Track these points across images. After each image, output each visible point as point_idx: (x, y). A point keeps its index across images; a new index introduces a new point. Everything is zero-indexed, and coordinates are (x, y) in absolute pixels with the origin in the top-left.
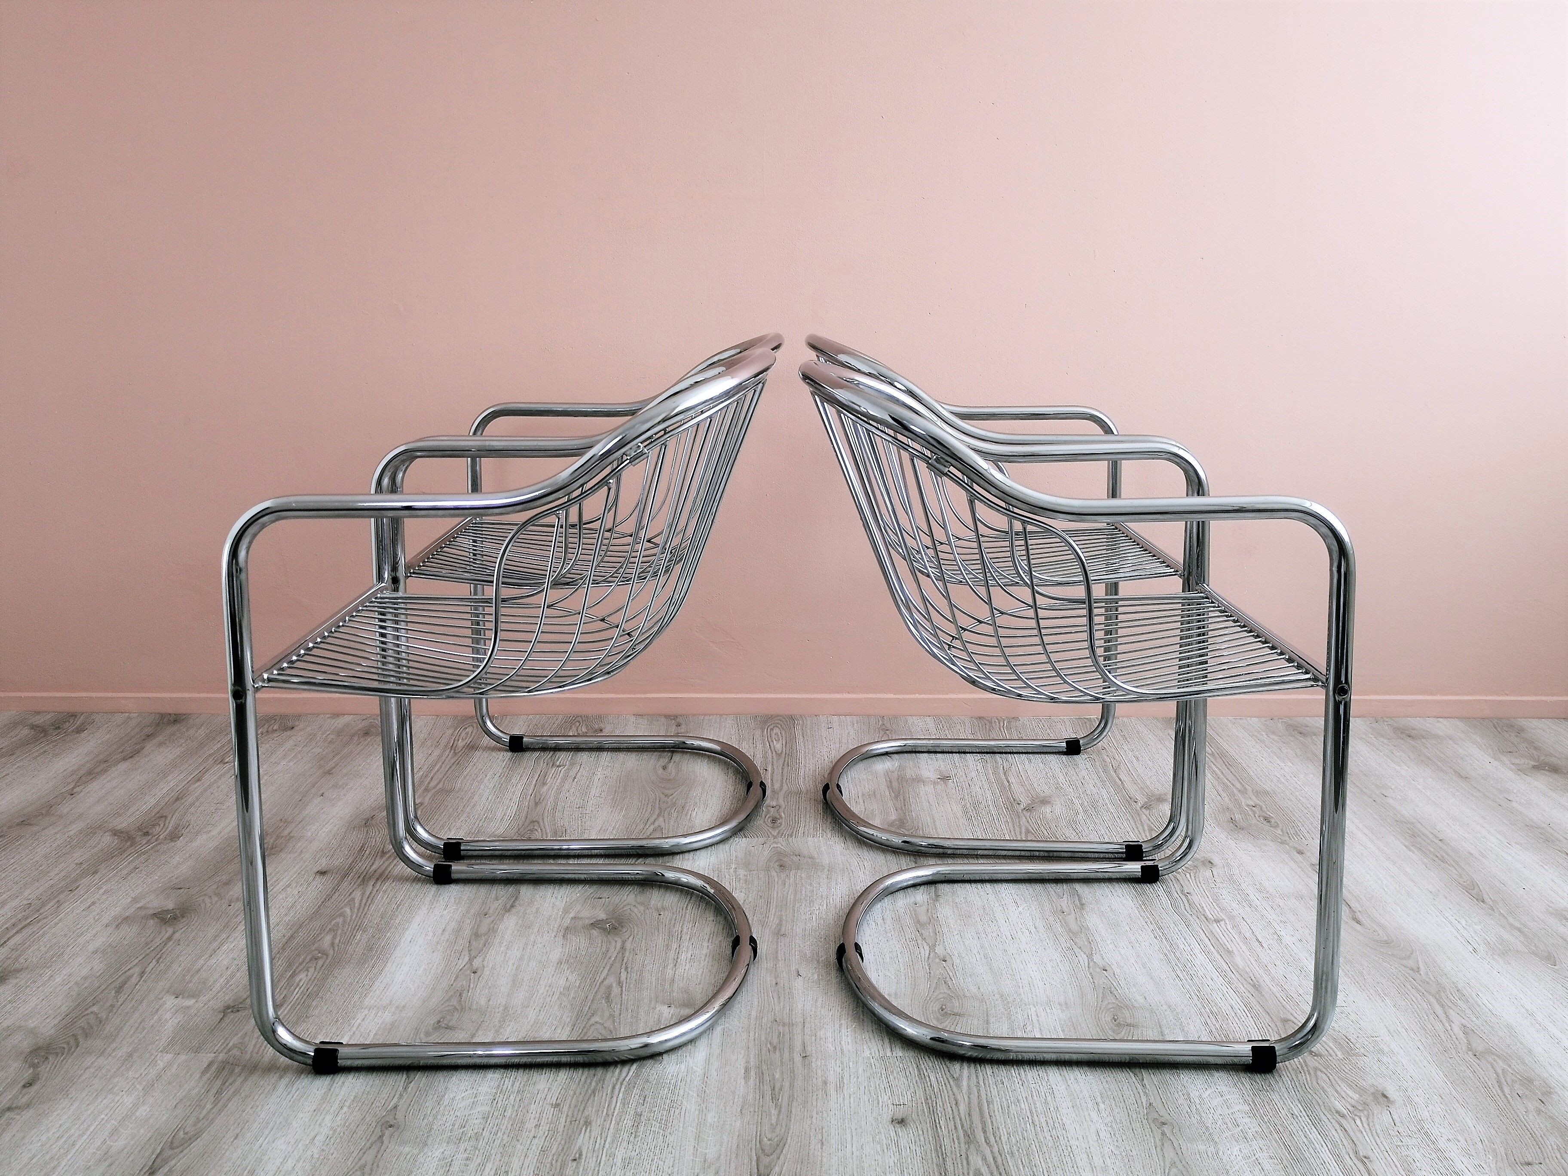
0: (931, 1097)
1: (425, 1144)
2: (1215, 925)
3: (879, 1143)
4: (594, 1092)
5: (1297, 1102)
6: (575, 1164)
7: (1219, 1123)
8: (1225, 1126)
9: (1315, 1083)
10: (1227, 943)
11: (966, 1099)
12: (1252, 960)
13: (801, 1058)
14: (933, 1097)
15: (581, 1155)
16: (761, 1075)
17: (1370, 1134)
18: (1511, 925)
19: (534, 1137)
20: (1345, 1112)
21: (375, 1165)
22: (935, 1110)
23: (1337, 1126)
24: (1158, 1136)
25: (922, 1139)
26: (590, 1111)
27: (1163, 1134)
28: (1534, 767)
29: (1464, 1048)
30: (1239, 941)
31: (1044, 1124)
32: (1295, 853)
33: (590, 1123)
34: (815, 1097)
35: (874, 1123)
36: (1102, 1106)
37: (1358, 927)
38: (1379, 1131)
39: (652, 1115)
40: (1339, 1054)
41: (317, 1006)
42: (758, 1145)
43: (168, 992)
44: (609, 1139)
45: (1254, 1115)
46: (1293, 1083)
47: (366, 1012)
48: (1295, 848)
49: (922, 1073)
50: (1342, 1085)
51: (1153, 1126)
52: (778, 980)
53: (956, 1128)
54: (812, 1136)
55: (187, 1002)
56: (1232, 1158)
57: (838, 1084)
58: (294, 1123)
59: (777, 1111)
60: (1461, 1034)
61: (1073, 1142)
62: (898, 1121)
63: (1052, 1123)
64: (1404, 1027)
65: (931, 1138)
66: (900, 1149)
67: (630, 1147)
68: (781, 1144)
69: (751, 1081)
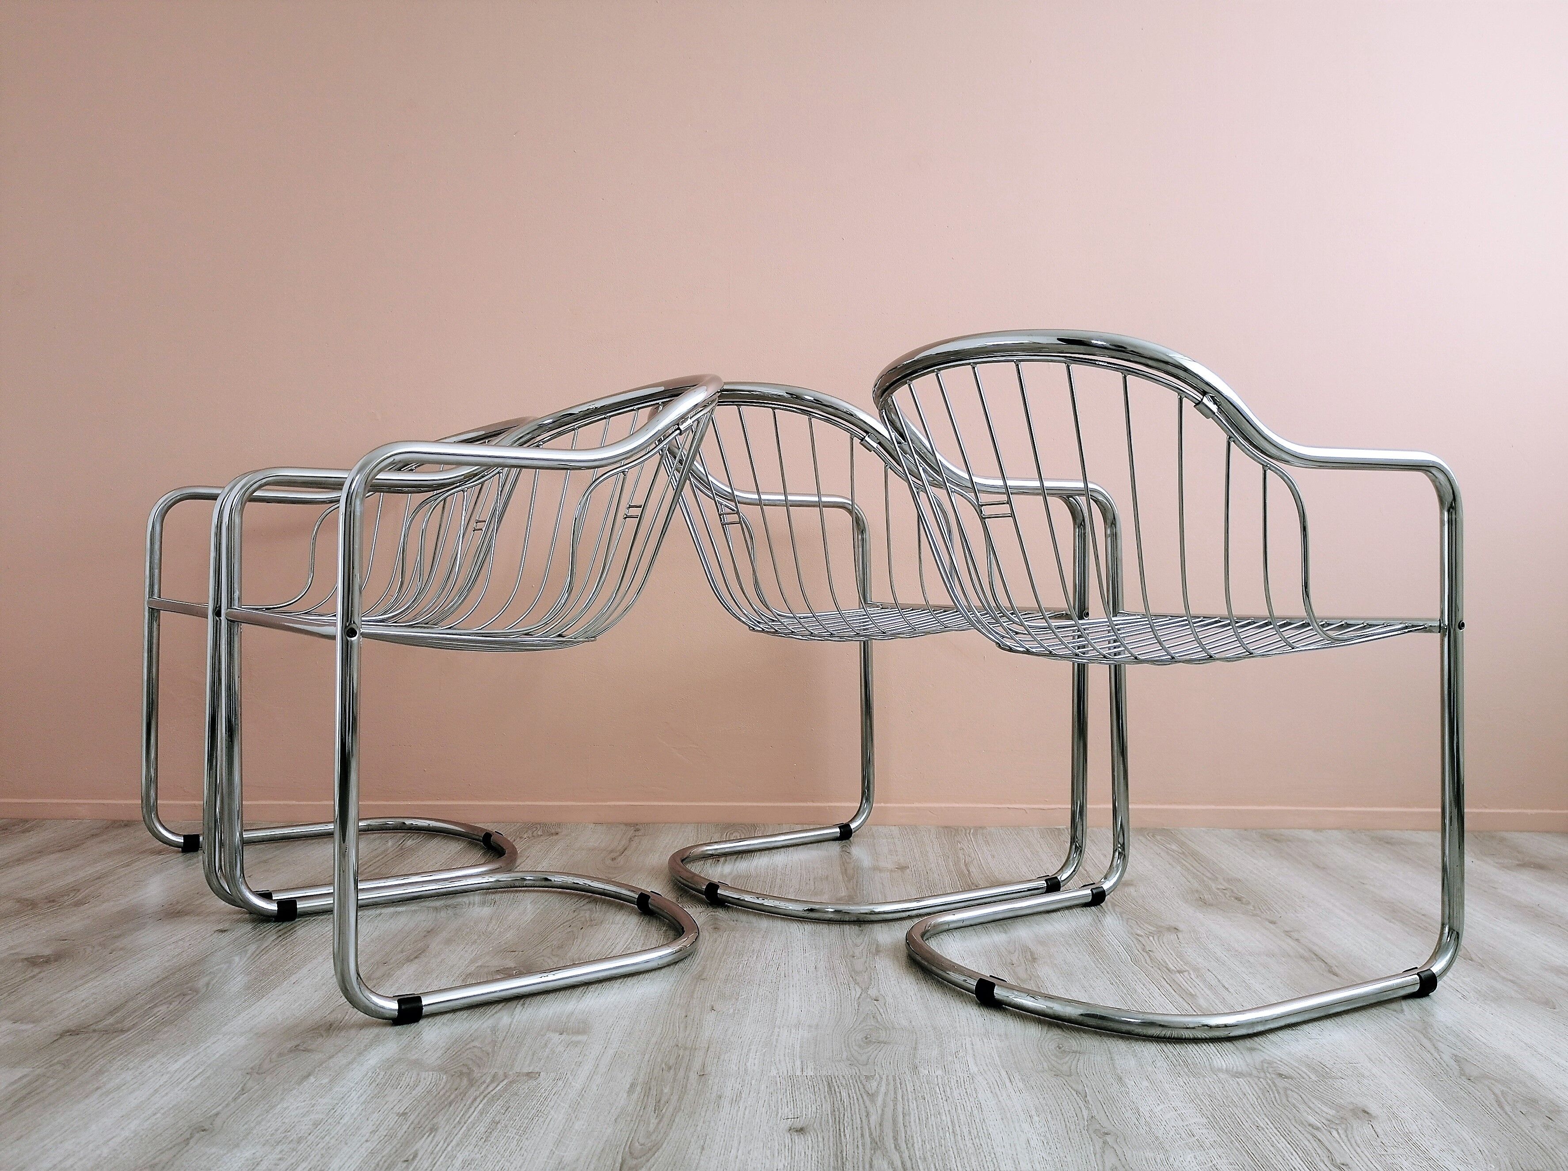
0: (839, 1110)
1: (237, 1147)
2: (1178, 975)
3: (770, 1148)
4: (450, 1104)
5: (1264, 1116)
6: (405, 1164)
7: (1172, 1133)
8: (1179, 1136)
9: (1284, 1101)
10: (1190, 989)
11: (880, 1112)
12: (1217, 1002)
13: (697, 1077)
14: (841, 1109)
15: (415, 1157)
16: (647, 1090)
17: (1349, 1146)
18: (1504, 978)
19: (366, 1142)
20: (1319, 1126)
21: (170, 1164)
22: (841, 1121)
23: (1310, 1137)
24: (1099, 1144)
25: (821, 1145)
26: (440, 1119)
27: (1105, 1142)
28: (1518, 865)
29: (1456, 1074)
30: (1203, 987)
31: (966, 1134)
32: (1268, 923)
33: (436, 1130)
34: (704, 1109)
35: (768, 1132)
36: (1036, 1118)
37: (1335, 978)
38: (1359, 1142)
39: (512, 1122)
40: (1313, 1077)
41: (167, 1032)
42: (627, 1149)
43: (7, 1018)
44: (454, 1143)
45: (1213, 1127)
46: (1259, 1100)
47: (221, 1037)
48: (1267, 919)
49: (833, 1089)
50: (1316, 1103)
51: (1093, 1136)
52: (689, 1014)
53: (862, 1135)
54: (693, 1140)
55: (24, 1027)
56: (1185, 1164)
57: (734, 1099)
58: (94, 1127)
59: (657, 1121)
60: (1452, 1063)
61: (998, 1150)
62: (797, 1131)
63: (976, 1133)
64: (1386, 1056)
65: (831, 1145)
66: (793, 1155)
67: (476, 1150)
68: (654, 1149)
69: (635, 1096)
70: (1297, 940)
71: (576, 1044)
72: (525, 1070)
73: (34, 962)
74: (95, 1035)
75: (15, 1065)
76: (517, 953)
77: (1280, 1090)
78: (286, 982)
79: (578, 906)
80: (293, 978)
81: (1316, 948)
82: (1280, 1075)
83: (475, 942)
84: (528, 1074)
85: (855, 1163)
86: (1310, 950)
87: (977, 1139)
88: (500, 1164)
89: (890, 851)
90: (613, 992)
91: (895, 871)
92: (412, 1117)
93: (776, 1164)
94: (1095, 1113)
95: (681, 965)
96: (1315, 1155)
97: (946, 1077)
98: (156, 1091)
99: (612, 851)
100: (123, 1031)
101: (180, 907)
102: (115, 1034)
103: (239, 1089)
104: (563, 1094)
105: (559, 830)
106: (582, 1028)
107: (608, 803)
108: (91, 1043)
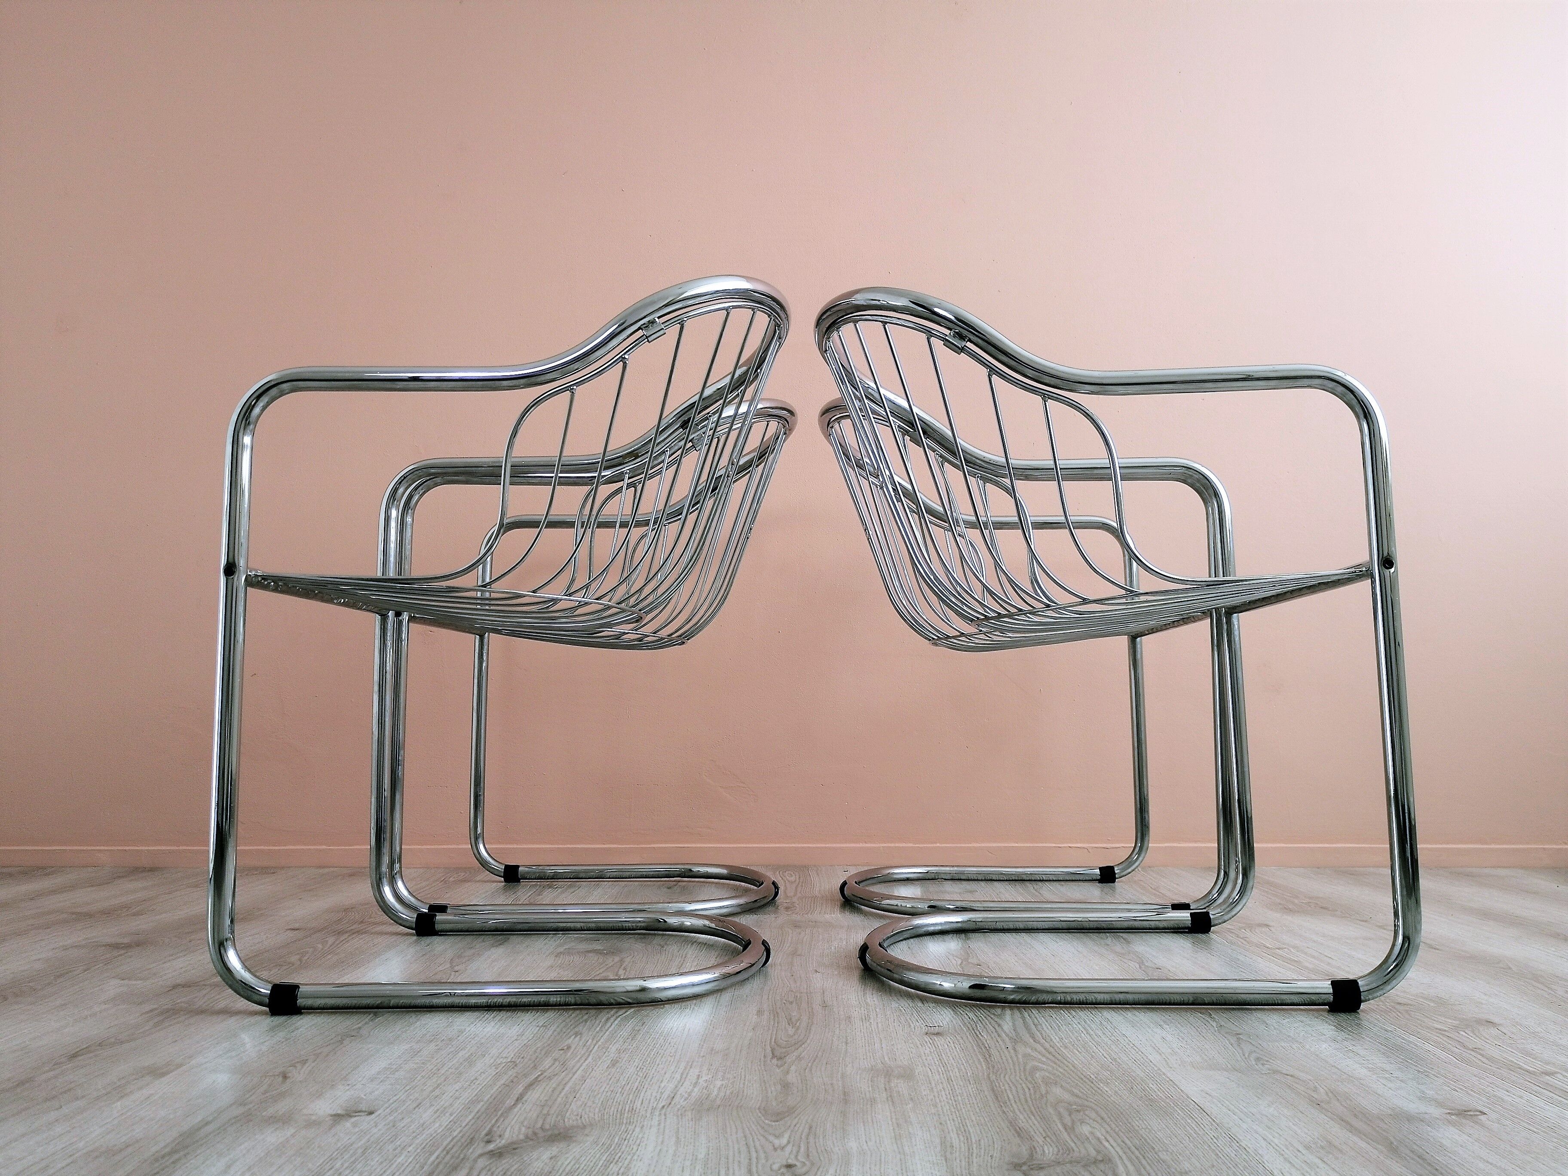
0: (969, 1023)
1: (391, 1043)
2: (1278, 951)
3: (912, 1044)
6: (563, 1052)
10: (1292, 957)
11: (1010, 1023)
13: (820, 1007)
14: (972, 1022)
15: (569, 1047)
16: (775, 1014)
17: (1478, 1039)
19: (516, 1040)
21: (331, 1054)
22: (975, 1028)
23: (1439, 1035)
24: (1233, 1040)
25: (961, 1041)
26: (580, 1030)
27: (1239, 1039)
31: (1101, 1034)
32: (1359, 921)
33: (581, 1034)
34: (837, 1023)
35: (905, 1035)
38: (1488, 1038)
40: (1432, 1004)
42: (773, 1043)
43: (113, 978)
44: (602, 1040)
49: (958, 1013)
51: (1226, 1035)
52: (794, 974)
53: (999, 1036)
54: (835, 1040)
55: (133, 982)
57: (864, 1018)
59: (793, 1029)
62: (933, 1035)
64: (1501, 992)
65: (971, 1041)
66: (936, 1046)
67: (626, 1043)
68: (799, 1044)
73: (116, 946)
75: (138, 1005)
82: (1400, 1004)
85: (1000, 1050)
87: (1113, 1037)
93: (922, 1052)
96: (1446, 1044)
108: (204, 992)
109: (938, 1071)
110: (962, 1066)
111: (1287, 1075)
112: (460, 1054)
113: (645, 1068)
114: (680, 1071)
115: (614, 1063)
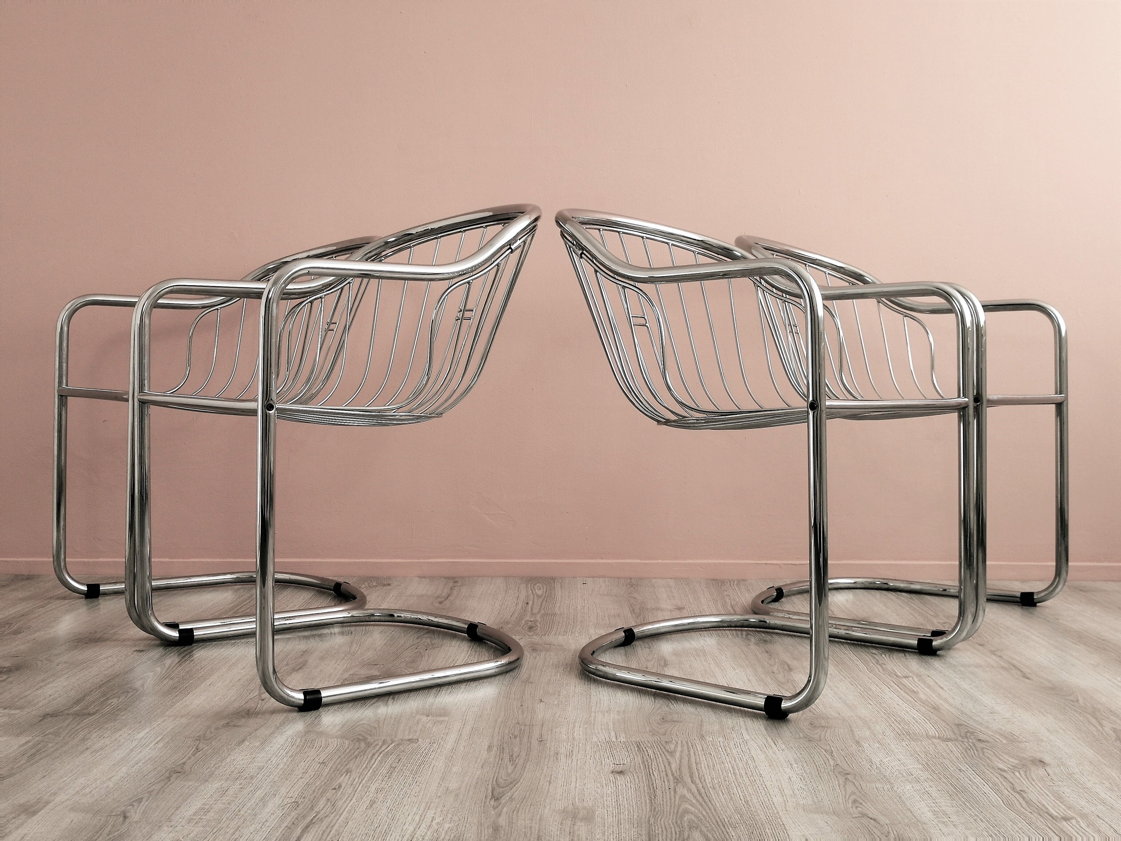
0: (647, 761)
1: (207, 781)
2: (904, 679)
3: (599, 782)
4: (356, 757)
5: (965, 764)
6: (334, 791)
7: (896, 773)
8: (901, 775)
9: (981, 755)
10: (913, 688)
11: (678, 762)
12: (934, 696)
13: (537, 741)
14: (649, 761)
15: (340, 787)
16: (502, 749)
17: (1026, 780)
19: (301, 778)
20: (1006, 769)
21: (161, 791)
22: (650, 767)
23: (999, 776)
24: (842, 780)
25: (637, 780)
26: (350, 765)
27: (847, 779)
29: (1113, 739)
30: (923, 687)
31: (744, 774)
32: (977, 646)
33: (351, 771)
34: (547, 760)
35: (596, 773)
36: (795, 765)
37: (1027, 681)
38: (1034, 778)
39: (405, 767)
40: (1004, 741)
41: (124, 715)
42: (494, 782)
44: (366, 779)
45: (927, 770)
46: (962, 755)
47: (166, 718)
48: (977, 643)
49: (641, 749)
50: (1005, 756)
51: (838, 775)
52: (523, 704)
53: (667, 775)
54: (542, 778)
55: (13, 712)
56: (905, 790)
57: (568, 754)
58: (95, 771)
59: (513, 767)
60: (1111, 732)
61: (768, 784)
62: (618, 773)
63: (751, 774)
64: (1062, 729)
65: (644, 780)
66: (617, 786)
67: (384, 783)
68: (514, 783)
69: (493, 753)
70: (1000, 657)
71: (441, 722)
72: (407, 738)
74: (70, 716)
75: (18, 735)
76: (379, 666)
77: (979, 749)
78: (203, 684)
79: (419, 635)
80: (208, 682)
81: (1014, 662)
82: (980, 740)
83: (343, 659)
84: (409, 740)
85: (663, 790)
86: (1010, 663)
87: (752, 777)
88: (404, 790)
89: (669, 596)
90: (461, 691)
91: (674, 611)
92: (330, 765)
93: (605, 791)
94: (839, 762)
95: (511, 673)
96: (1001, 786)
97: (726, 742)
98: (132, 750)
99: (438, 597)
100: (90, 715)
101: (99, 635)
102: (85, 717)
103: (194, 749)
104: (439, 752)
105: (391, 582)
106: (444, 713)
107: (430, 560)
108: (68, 722)
109: (613, 814)
110: (632, 808)
111: (871, 819)
112: (258, 793)
113: (394, 809)
114: (420, 812)
115: (372, 803)
